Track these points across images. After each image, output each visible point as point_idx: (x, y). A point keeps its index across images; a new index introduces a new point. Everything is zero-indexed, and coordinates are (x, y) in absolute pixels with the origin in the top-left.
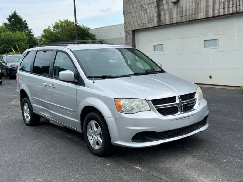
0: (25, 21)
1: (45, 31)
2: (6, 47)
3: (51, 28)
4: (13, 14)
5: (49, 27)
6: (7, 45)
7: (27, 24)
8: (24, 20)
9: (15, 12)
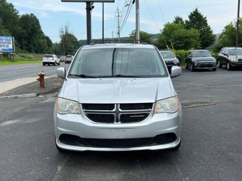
0: (206, 18)
1: (227, 27)
2: (177, 43)
3: (233, 24)
4: (194, 12)
5: (231, 23)
6: (179, 42)
7: (206, 21)
8: (204, 17)
9: (196, 10)
